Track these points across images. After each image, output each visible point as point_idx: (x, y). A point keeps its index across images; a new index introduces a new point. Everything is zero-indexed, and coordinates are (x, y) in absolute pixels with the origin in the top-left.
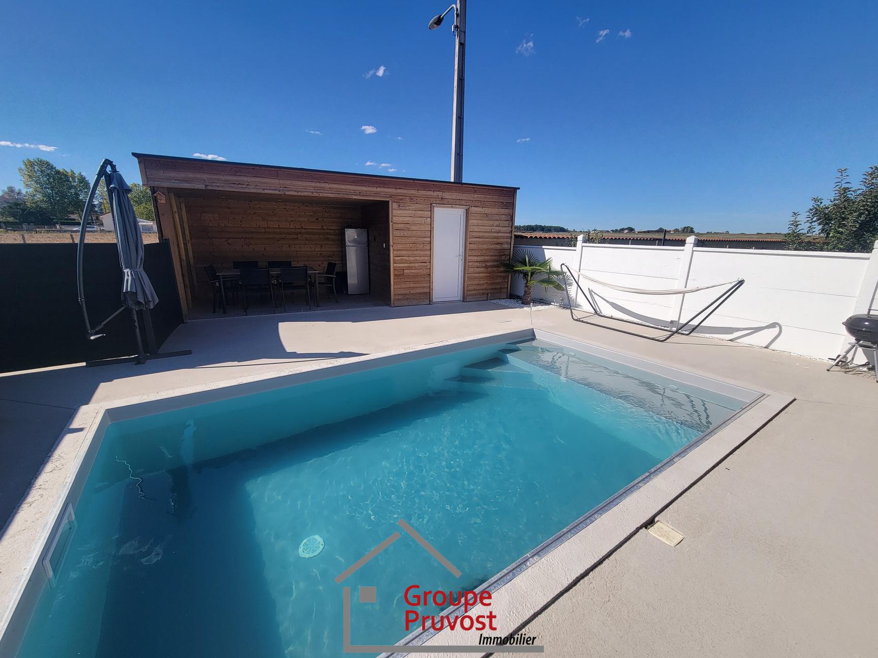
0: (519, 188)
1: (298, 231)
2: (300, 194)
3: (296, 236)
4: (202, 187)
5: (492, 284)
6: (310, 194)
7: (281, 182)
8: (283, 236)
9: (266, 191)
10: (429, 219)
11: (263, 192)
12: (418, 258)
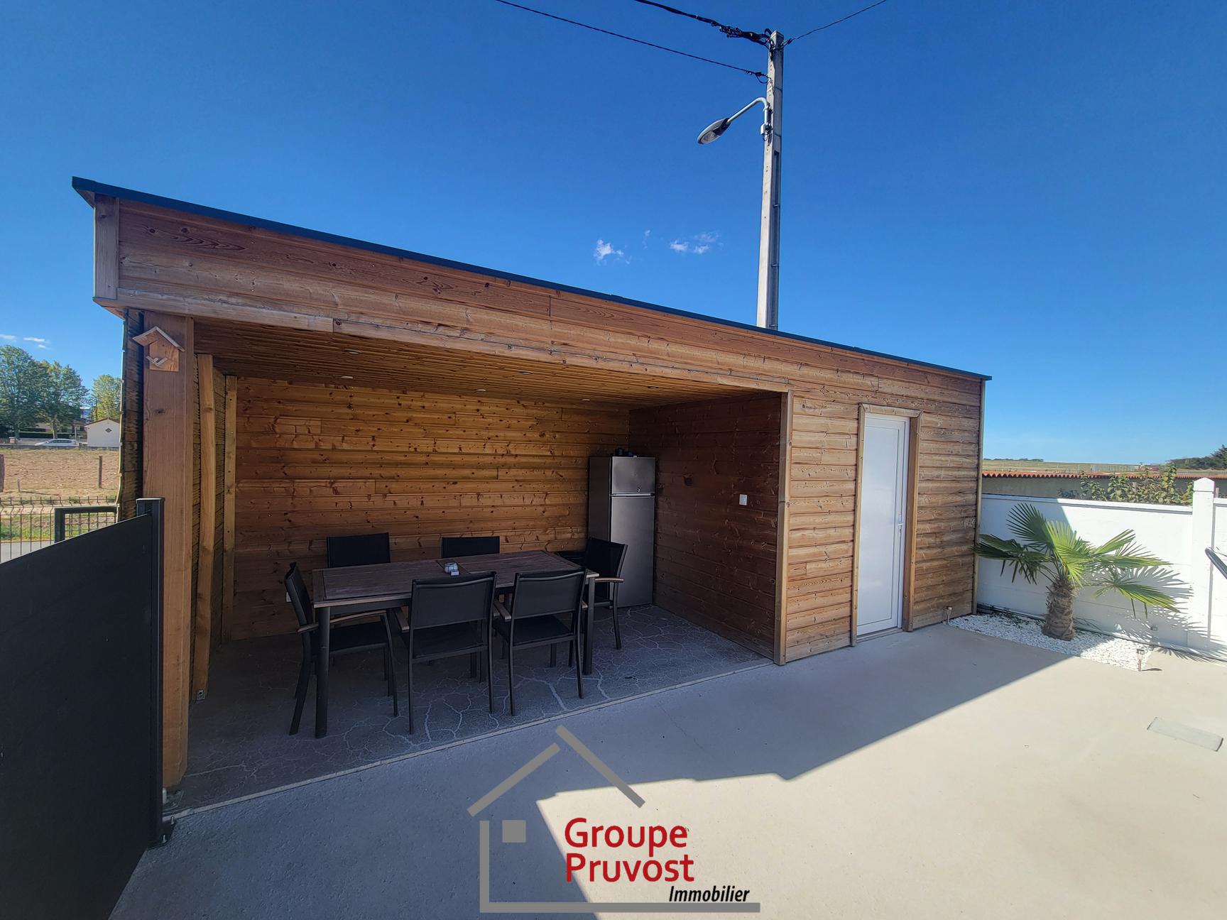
0: (989, 378)
1: (502, 460)
2: (601, 364)
3: (494, 473)
4: (322, 323)
5: (949, 584)
6: (625, 367)
7: (558, 328)
8: (467, 472)
9: (514, 352)
10: (854, 439)
11: (507, 353)
12: (832, 532)
